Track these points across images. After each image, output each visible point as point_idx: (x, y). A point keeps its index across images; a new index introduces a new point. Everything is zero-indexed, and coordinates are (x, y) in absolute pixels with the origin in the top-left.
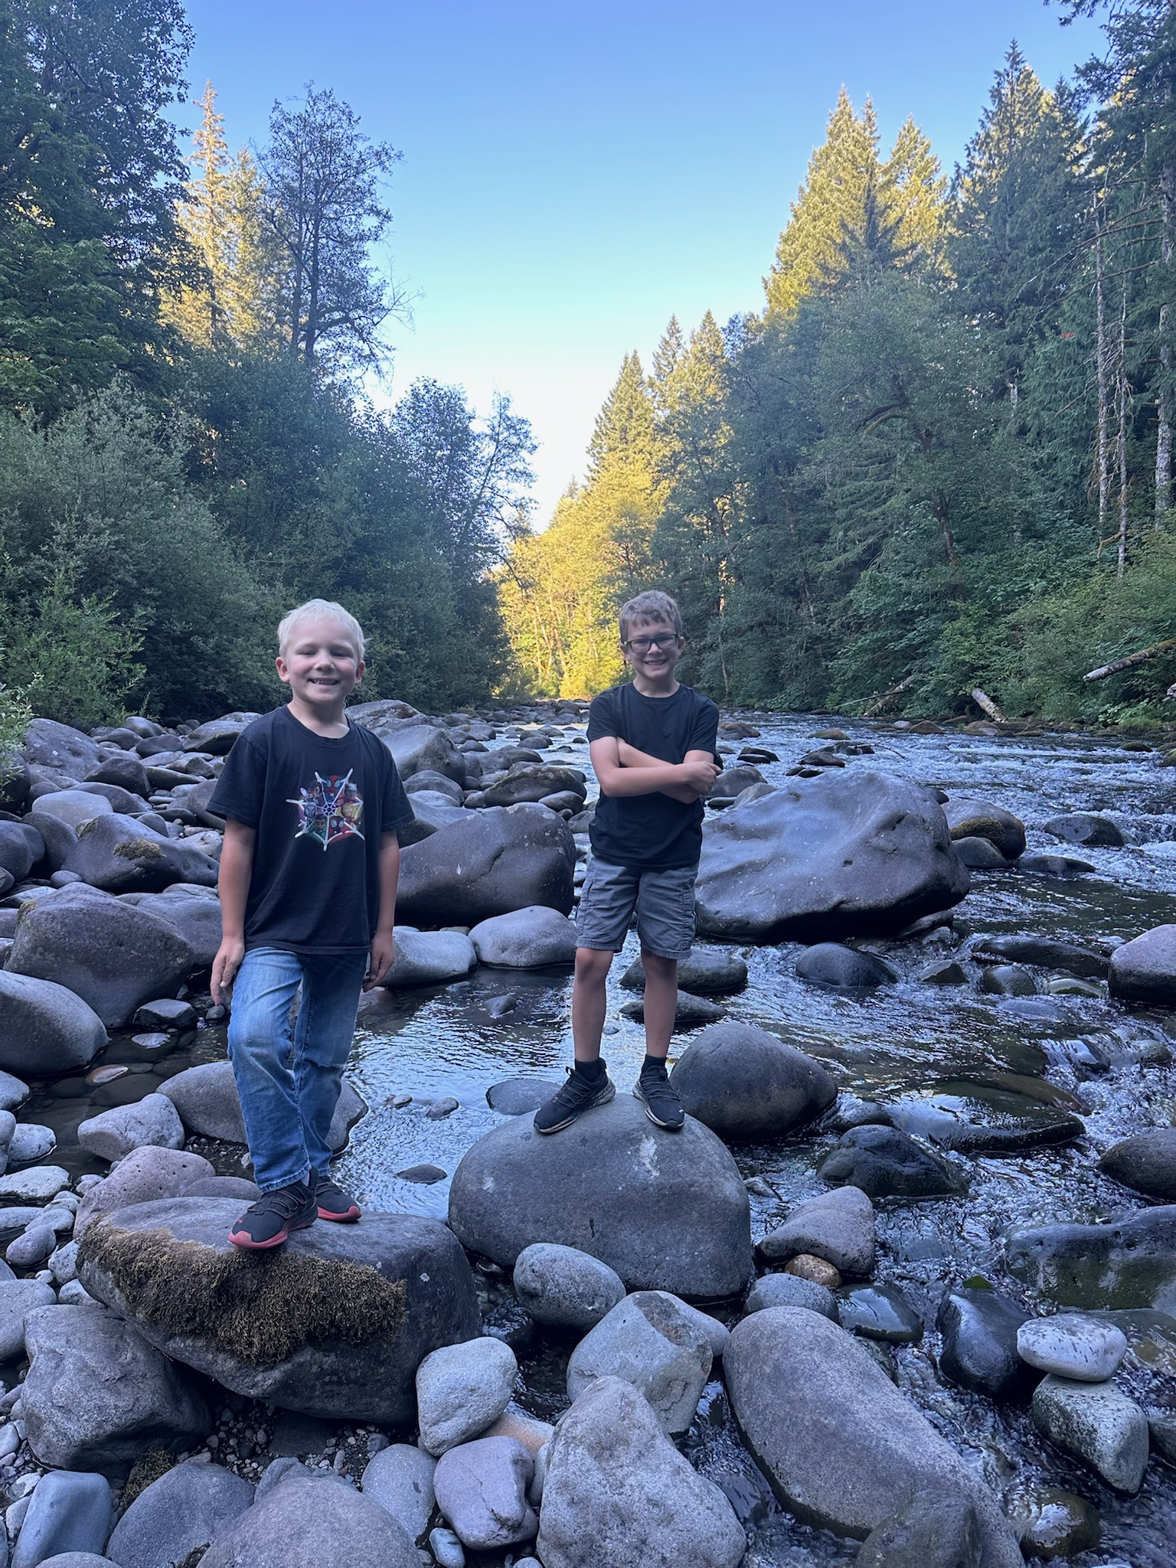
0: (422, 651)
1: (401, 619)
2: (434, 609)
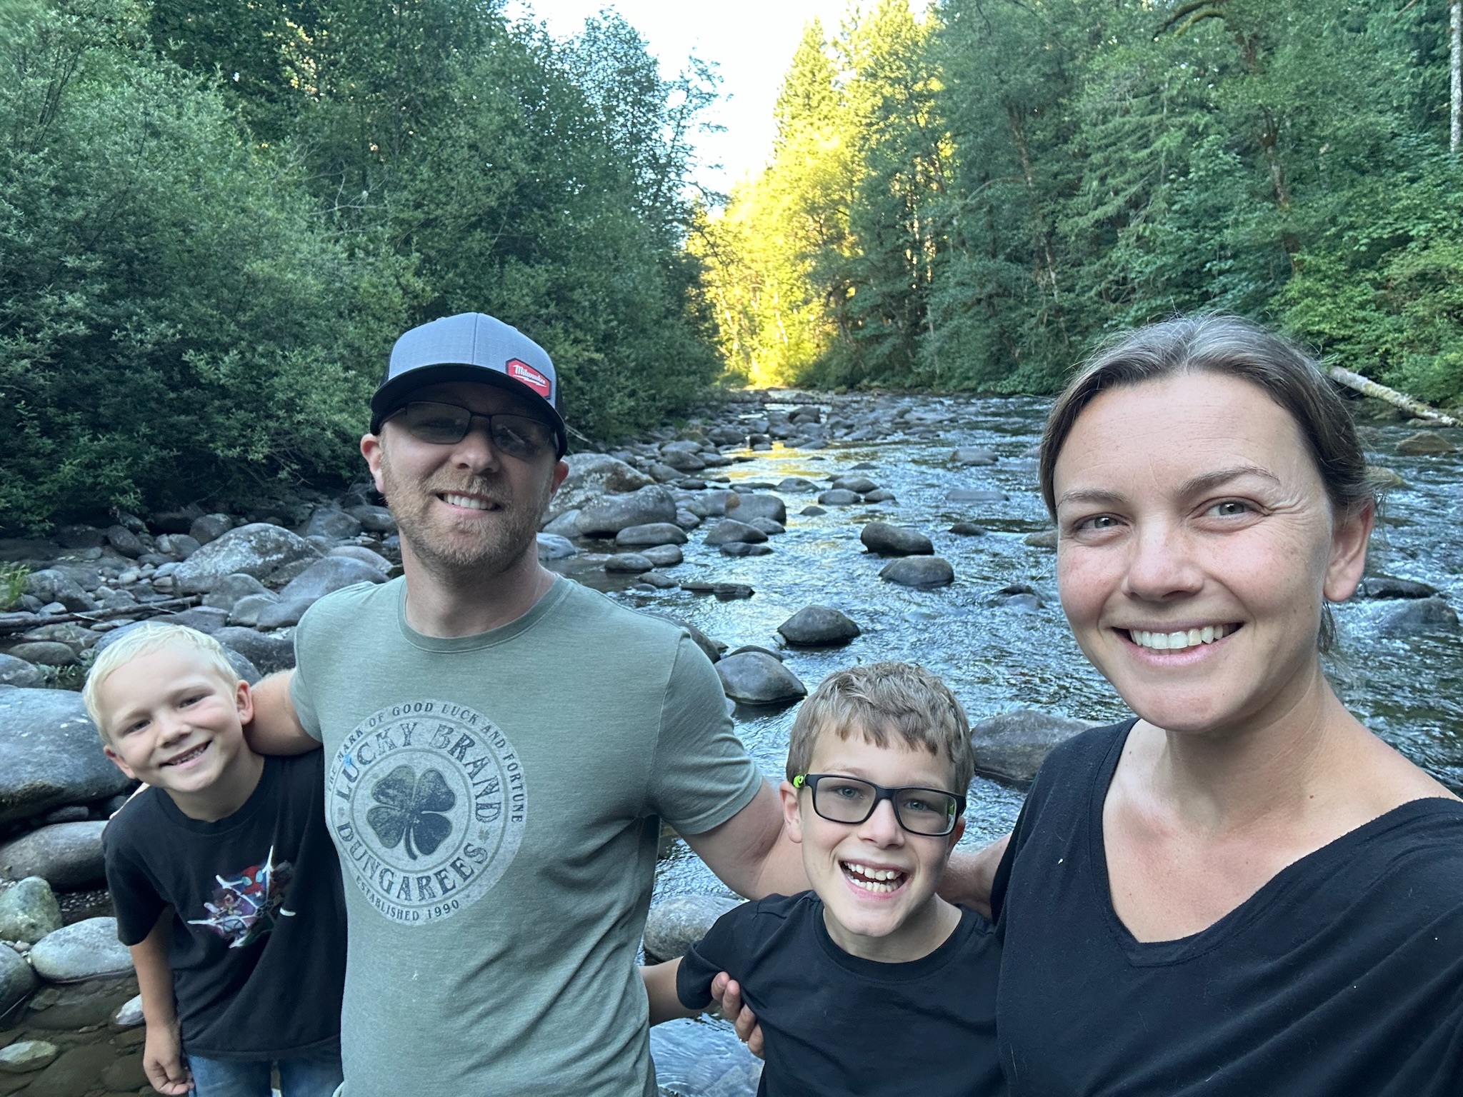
0: (625, 351)
1: (594, 305)
2: (635, 288)
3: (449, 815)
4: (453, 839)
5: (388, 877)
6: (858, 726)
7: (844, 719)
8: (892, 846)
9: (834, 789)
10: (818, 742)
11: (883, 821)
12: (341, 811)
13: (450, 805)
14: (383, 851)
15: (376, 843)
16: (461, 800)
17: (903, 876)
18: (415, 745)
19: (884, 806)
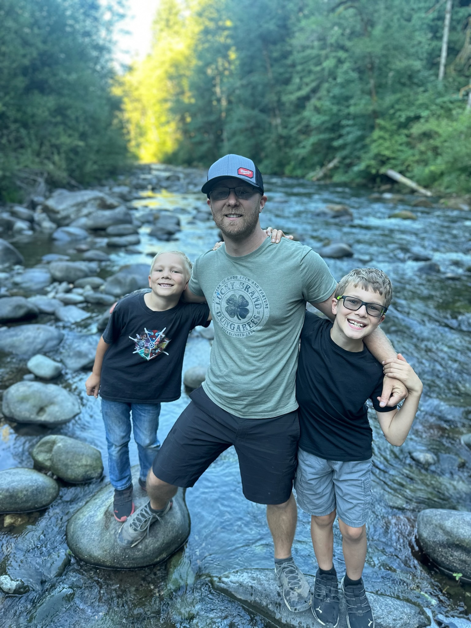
0: (91, 141)
3: (247, 308)
4: (250, 315)
5: (233, 325)
6: (360, 284)
7: (357, 282)
8: (364, 317)
9: (350, 301)
10: (347, 288)
11: (362, 310)
12: (218, 308)
13: (248, 305)
14: (230, 319)
15: (228, 317)
16: (250, 303)
17: (365, 326)
18: (235, 288)
19: (364, 307)
